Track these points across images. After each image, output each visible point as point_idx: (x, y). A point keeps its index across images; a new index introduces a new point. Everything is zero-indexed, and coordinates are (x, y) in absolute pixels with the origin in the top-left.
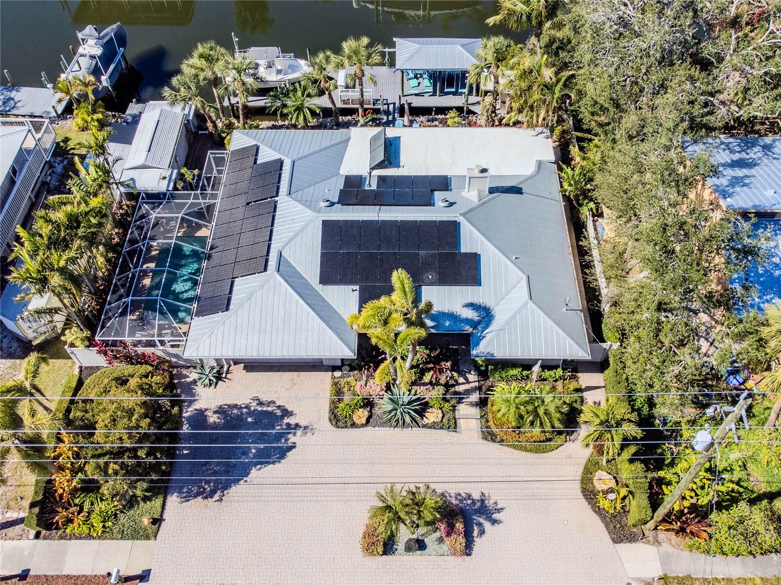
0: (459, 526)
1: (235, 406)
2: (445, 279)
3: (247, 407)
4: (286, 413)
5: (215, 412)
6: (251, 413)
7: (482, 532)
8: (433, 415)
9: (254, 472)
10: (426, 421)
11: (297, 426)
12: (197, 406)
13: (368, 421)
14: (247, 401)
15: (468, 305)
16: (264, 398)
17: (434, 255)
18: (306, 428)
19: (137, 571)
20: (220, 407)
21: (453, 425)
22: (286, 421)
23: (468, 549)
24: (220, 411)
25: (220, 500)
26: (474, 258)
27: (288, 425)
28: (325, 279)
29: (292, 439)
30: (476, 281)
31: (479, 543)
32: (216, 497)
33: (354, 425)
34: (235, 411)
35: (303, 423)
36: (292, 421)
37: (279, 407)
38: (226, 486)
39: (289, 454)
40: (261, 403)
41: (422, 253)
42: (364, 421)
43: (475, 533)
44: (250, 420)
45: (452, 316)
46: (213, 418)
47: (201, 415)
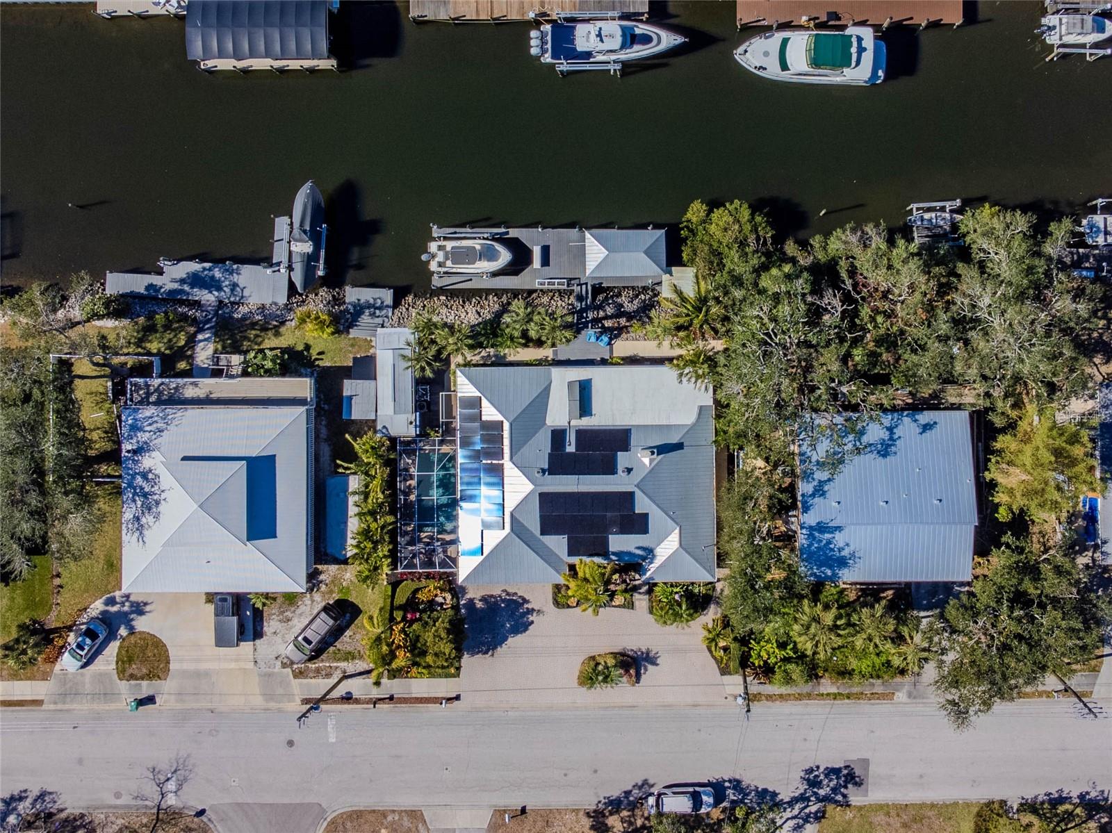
0: (632, 671)
1: (492, 596)
2: (624, 531)
3: (500, 596)
4: (525, 601)
5: (480, 600)
6: (503, 601)
7: (646, 670)
8: (619, 600)
9: (510, 639)
10: (613, 604)
11: (533, 610)
12: (468, 596)
13: (577, 604)
14: (499, 593)
15: (638, 548)
16: (511, 590)
17: (617, 516)
18: (539, 611)
19: (454, 695)
20: (483, 597)
21: (630, 605)
22: (526, 606)
23: (638, 681)
24: (483, 599)
25: (493, 655)
26: (645, 516)
27: (527, 608)
28: (543, 533)
29: (531, 618)
30: (645, 531)
31: (643, 677)
32: (490, 653)
33: (569, 607)
34: (493, 600)
35: (536, 608)
36: (530, 606)
37: (520, 597)
38: (495, 648)
39: (530, 627)
40: (508, 594)
41: (609, 514)
42: (575, 605)
43: (642, 671)
44: (503, 605)
45: (629, 554)
46: (479, 605)
47: (471, 601)
